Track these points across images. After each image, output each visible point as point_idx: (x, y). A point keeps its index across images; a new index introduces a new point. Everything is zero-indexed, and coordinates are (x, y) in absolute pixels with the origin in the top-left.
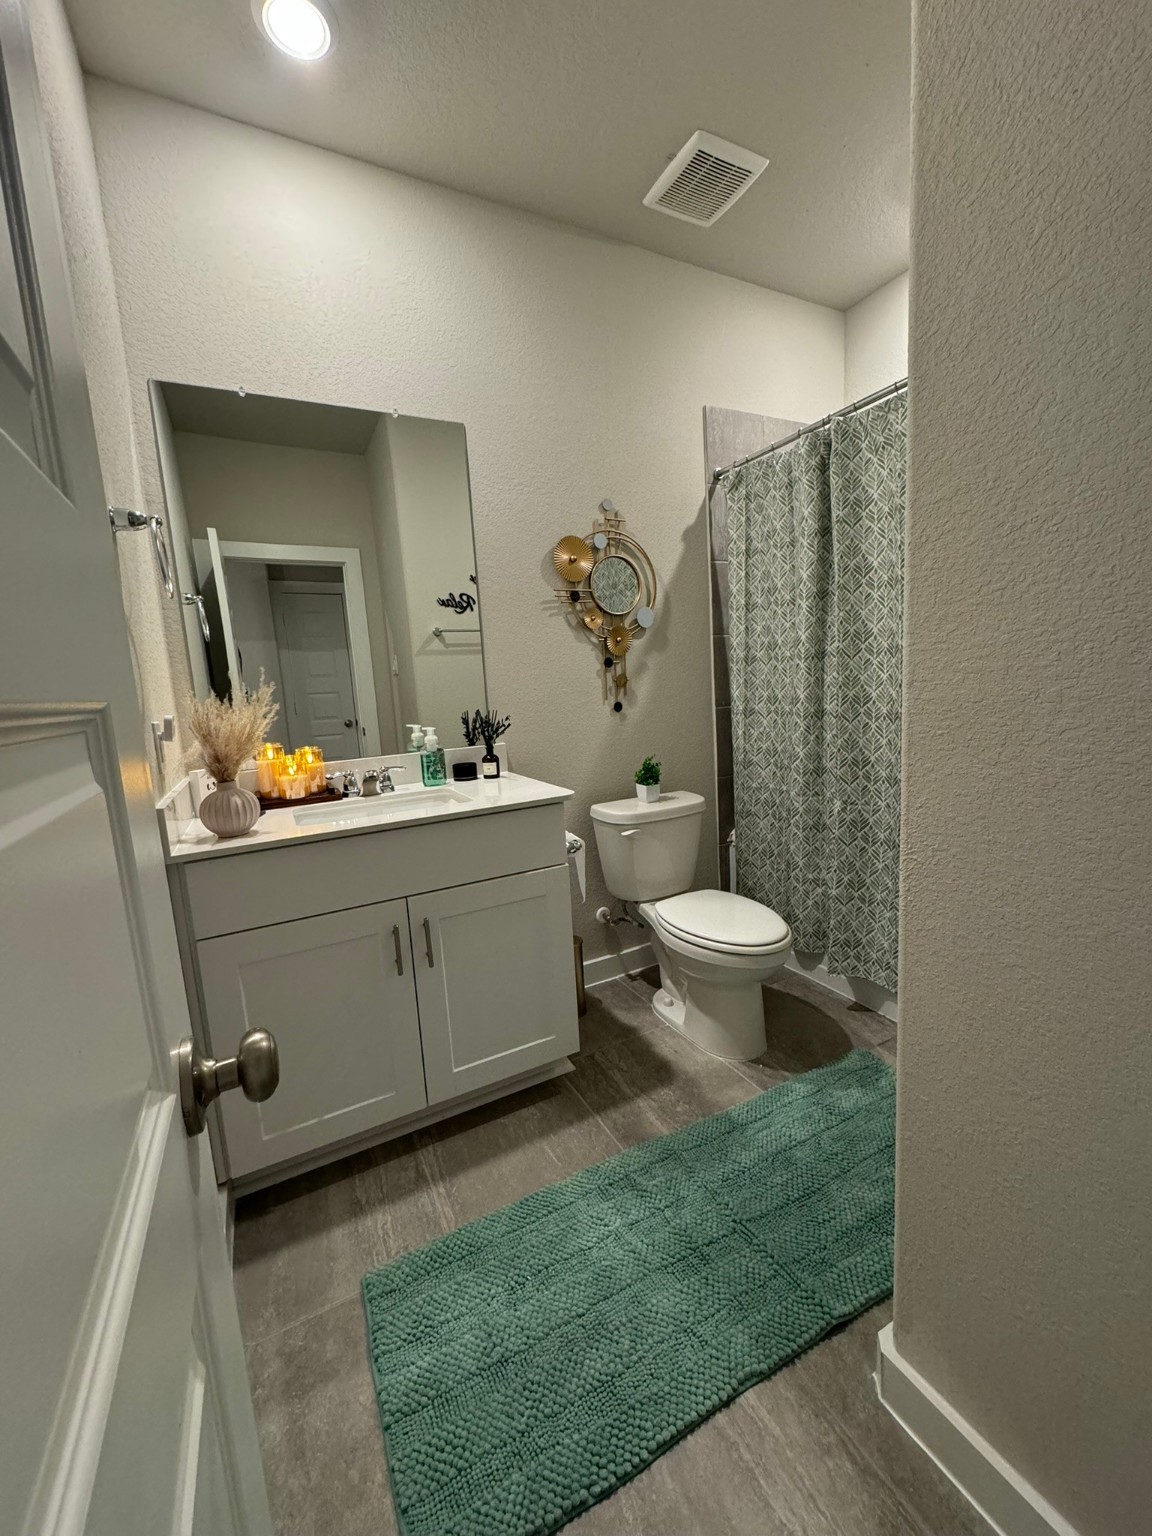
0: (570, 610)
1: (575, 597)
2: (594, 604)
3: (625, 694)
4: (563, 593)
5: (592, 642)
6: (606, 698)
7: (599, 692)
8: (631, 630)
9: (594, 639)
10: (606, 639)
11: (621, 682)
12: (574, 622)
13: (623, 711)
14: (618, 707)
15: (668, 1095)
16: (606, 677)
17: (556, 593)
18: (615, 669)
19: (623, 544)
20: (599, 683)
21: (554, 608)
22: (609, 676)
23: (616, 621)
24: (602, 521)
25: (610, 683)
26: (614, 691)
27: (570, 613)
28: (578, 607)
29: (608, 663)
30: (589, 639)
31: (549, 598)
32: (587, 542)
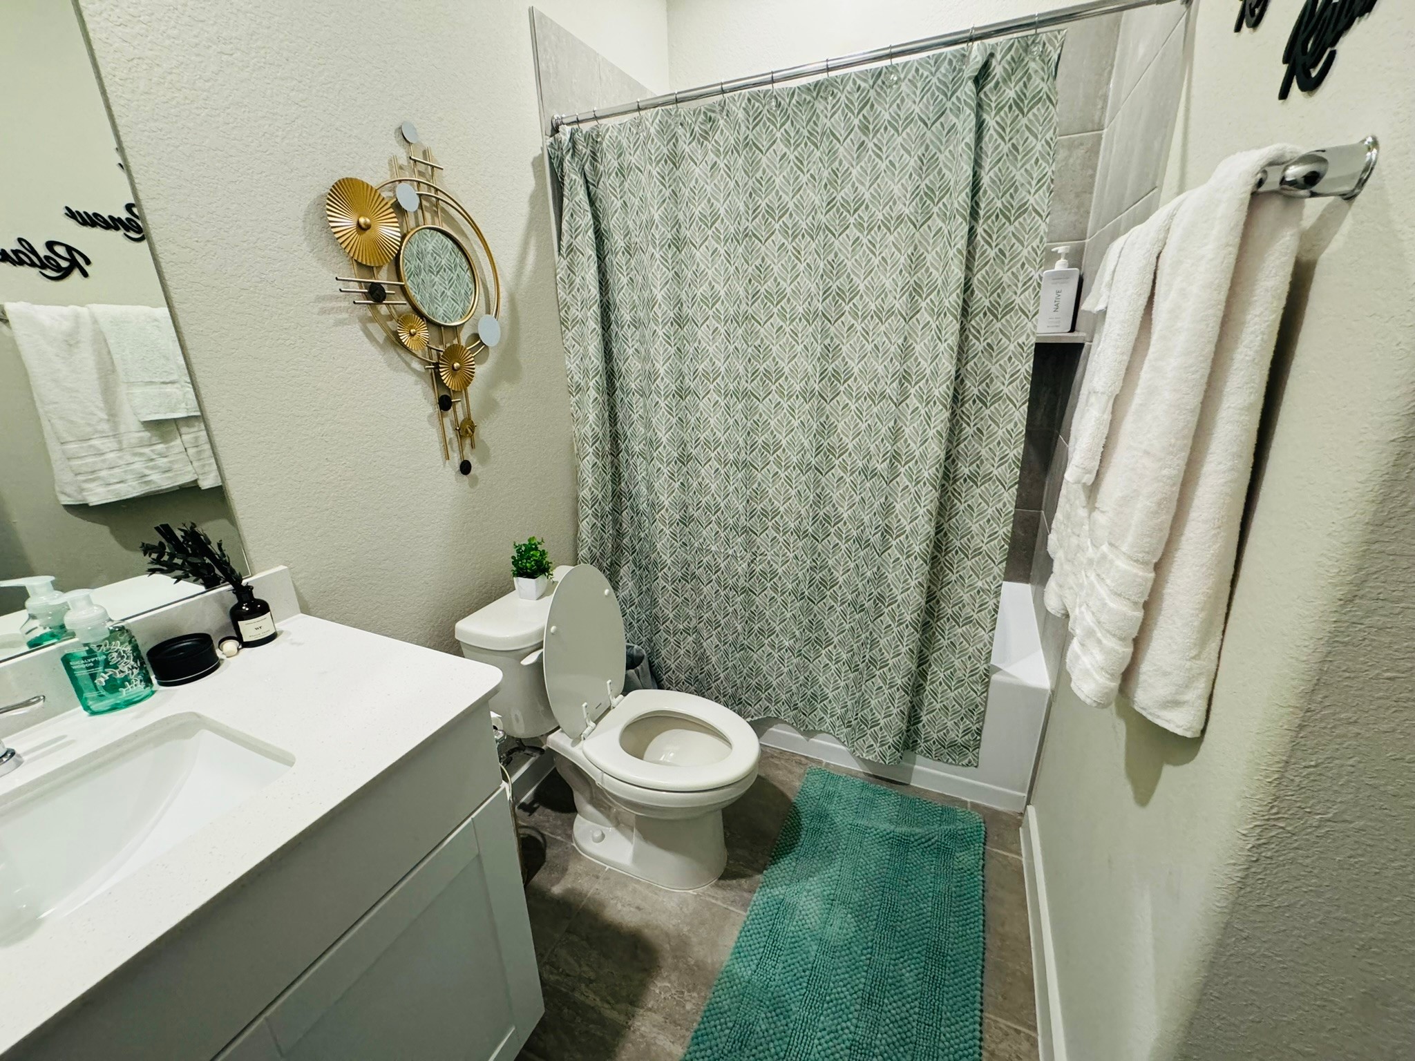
0: (370, 314)
1: (376, 294)
2: (408, 307)
3: (473, 446)
4: (354, 287)
5: (414, 371)
6: (448, 457)
7: (437, 447)
8: (473, 351)
9: (416, 365)
10: (437, 365)
11: (466, 430)
12: (380, 336)
13: (472, 472)
14: (465, 468)
15: (666, 990)
16: (442, 425)
17: (341, 285)
18: (455, 412)
19: (443, 210)
20: (433, 435)
21: (340, 310)
22: (447, 421)
23: (447, 335)
24: (403, 160)
25: (451, 434)
26: (456, 444)
27: (372, 320)
28: (383, 309)
29: (445, 404)
30: (408, 365)
31: (329, 292)
32: (384, 195)
